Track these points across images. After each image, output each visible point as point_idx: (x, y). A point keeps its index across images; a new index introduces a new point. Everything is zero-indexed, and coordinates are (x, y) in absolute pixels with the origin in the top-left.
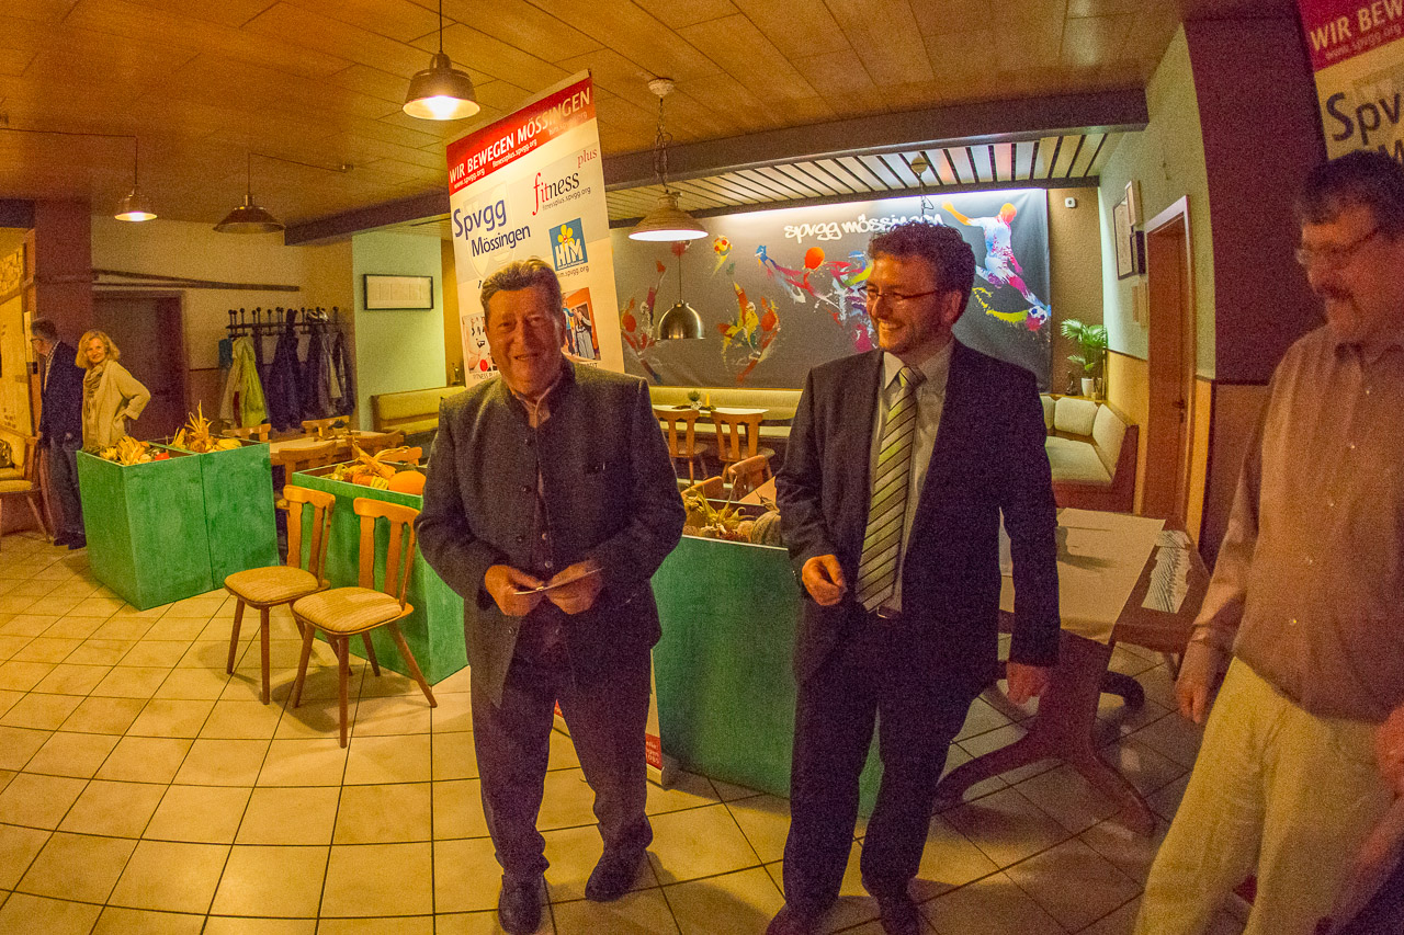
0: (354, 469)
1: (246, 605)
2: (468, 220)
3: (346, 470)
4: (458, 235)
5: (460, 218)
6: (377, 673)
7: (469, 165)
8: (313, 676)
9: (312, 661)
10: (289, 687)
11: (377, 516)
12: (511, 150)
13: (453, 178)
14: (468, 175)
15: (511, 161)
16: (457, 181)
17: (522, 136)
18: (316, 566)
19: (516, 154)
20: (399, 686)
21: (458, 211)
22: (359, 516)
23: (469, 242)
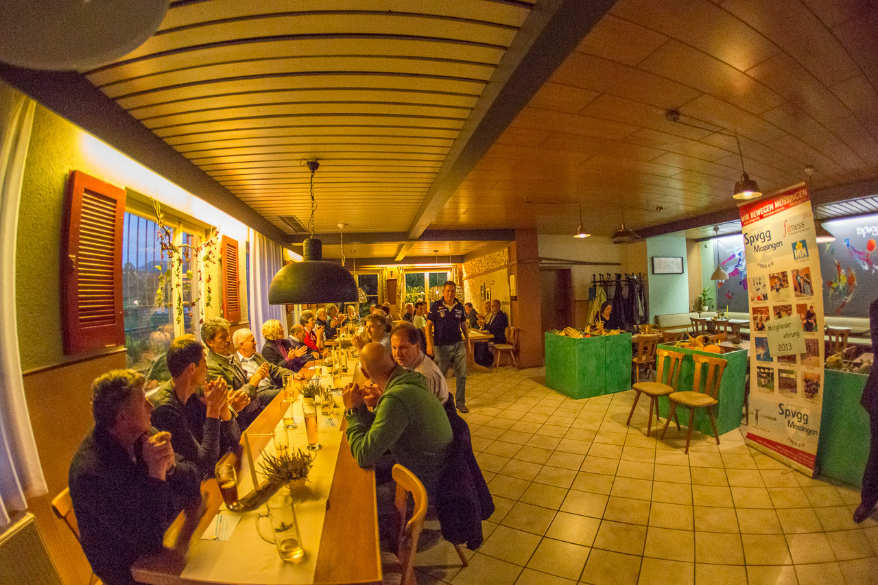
2: (752, 238)
5: (748, 237)
7: (752, 215)
10: (660, 431)
11: (703, 362)
12: (772, 211)
14: (751, 219)
15: (772, 214)
16: (745, 221)
17: (777, 204)
21: (746, 234)
22: (695, 363)
23: (753, 247)
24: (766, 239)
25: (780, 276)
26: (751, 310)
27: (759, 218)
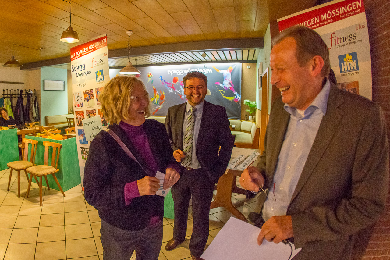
0: (43, 134)
1: (13, 170)
2: (75, 68)
3: (40, 135)
4: (73, 72)
5: (73, 67)
6: (49, 189)
7: (76, 54)
8: (32, 190)
9: (31, 187)
10: (25, 193)
11: (49, 146)
12: (87, 51)
13: (72, 57)
14: (76, 56)
15: (87, 54)
16: (73, 58)
17: (90, 48)
18: (32, 161)
19: (88, 52)
20: (55, 192)
21: (73, 65)
22: (44, 146)
23: (76, 74)
24: (83, 69)
25: (89, 92)
26: (75, 113)
27: (80, 56)
